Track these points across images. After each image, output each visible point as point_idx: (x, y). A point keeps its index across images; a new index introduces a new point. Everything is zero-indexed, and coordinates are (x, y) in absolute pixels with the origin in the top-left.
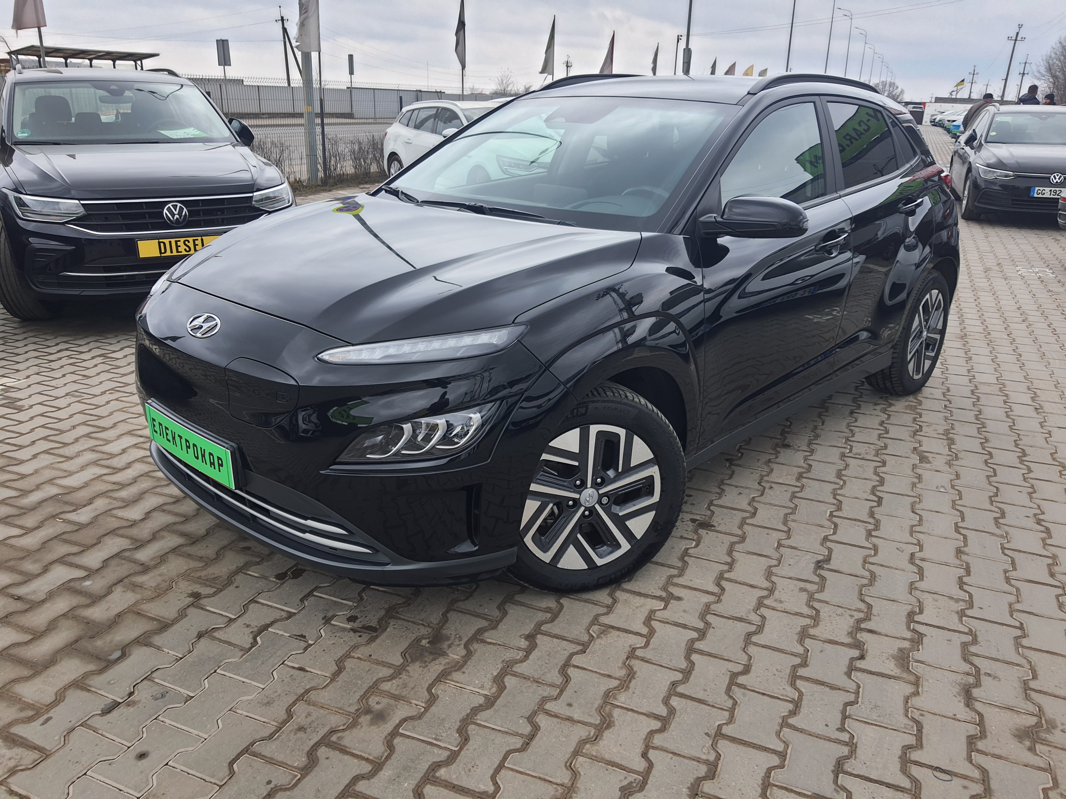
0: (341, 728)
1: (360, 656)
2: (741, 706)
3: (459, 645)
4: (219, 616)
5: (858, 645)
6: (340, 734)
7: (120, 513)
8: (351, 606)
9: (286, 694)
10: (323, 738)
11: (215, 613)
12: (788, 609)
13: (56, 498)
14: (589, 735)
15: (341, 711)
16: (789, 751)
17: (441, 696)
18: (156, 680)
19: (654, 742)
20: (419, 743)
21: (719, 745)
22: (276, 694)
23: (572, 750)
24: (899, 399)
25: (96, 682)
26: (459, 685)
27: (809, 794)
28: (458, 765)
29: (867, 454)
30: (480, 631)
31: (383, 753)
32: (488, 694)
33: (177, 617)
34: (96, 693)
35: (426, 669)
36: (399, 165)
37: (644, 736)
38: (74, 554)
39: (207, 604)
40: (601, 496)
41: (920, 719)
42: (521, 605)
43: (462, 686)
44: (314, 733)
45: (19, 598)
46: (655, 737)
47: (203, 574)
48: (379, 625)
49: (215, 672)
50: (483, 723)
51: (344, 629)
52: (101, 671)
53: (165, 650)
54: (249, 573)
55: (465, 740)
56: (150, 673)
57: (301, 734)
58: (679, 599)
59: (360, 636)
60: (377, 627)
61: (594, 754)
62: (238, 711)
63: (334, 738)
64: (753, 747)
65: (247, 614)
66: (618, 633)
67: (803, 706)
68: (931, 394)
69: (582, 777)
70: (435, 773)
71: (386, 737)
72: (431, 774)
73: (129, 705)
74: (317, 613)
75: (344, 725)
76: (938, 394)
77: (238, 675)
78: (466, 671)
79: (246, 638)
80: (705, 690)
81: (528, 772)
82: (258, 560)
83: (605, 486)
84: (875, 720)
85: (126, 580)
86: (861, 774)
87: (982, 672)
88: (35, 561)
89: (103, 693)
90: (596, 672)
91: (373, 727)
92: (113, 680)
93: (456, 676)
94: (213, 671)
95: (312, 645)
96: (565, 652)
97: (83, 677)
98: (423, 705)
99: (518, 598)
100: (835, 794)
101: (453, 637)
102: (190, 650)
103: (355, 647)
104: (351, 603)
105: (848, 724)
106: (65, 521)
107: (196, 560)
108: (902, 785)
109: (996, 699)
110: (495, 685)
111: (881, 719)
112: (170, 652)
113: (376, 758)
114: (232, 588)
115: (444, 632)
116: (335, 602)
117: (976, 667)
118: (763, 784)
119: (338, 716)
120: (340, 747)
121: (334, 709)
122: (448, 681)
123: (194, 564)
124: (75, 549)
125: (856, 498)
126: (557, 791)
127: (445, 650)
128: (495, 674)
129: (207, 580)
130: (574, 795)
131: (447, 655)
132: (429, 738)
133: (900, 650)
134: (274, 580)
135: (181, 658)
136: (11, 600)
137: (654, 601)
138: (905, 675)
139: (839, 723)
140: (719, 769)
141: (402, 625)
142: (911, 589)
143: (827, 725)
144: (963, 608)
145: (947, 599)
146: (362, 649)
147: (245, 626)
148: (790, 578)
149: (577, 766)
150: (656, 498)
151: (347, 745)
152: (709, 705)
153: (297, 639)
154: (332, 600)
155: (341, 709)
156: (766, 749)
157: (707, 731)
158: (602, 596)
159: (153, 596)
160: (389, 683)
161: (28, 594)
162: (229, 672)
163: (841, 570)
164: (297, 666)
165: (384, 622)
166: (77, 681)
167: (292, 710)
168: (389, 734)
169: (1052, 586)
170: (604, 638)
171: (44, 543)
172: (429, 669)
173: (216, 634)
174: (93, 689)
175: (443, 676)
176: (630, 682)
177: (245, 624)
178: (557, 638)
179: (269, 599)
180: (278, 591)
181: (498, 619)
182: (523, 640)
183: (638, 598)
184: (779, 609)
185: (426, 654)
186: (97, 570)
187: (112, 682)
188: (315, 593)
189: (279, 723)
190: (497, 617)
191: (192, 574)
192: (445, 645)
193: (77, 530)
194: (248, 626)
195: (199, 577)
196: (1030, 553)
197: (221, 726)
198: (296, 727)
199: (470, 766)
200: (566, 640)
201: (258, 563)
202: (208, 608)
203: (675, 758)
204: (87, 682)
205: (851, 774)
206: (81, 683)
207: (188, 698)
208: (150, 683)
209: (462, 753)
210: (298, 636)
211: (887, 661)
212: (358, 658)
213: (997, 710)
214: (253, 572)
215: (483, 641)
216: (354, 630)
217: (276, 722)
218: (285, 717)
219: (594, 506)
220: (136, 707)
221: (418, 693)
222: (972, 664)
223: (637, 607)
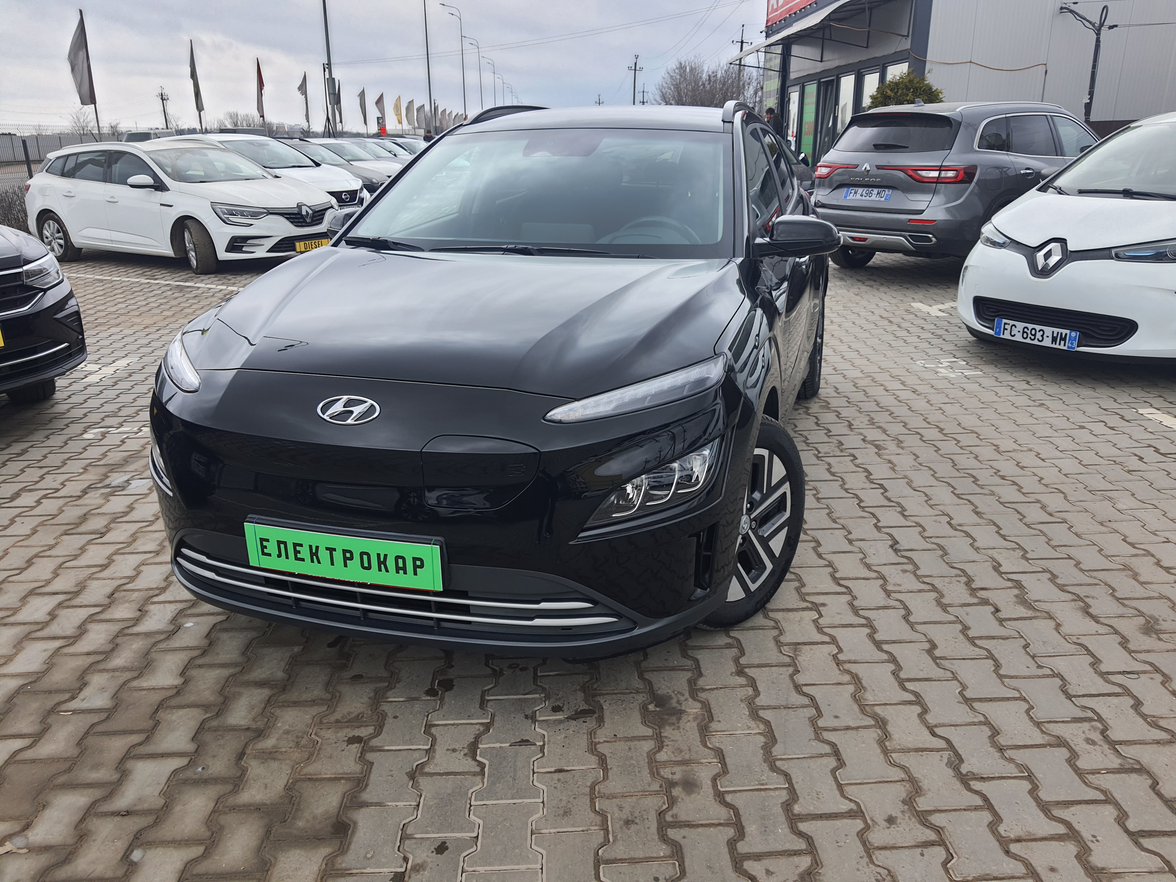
0: (665, 807)
1: (605, 739)
2: (958, 672)
3: (686, 700)
4: (410, 751)
5: (985, 602)
6: (670, 813)
7: (146, 683)
8: (541, 699)
9: (575, 798)
10: (659, 823)
11: (400, 750)
12: (910, 589)
13: (24, 690)
14: (879, 735)
15: (647, 793)
16: (1024, 694)
17: (723, 748)
18: (417, 836)
19: (930, 721)
20: (751, 793)
21: (976, 708)
22: (564, 802)
23: (880, 751)
24: (809, 401)
25: (348, 861)
26: (727, 733)
27: (1069, 719)
28: (804, 798)
29: (833, 451)
30: (692, 683)
31: (729, 813)
32: (760, 731)
33: (363, 768)
34: (362, 873)
35: (681, 730)
36: (56, 225)
37: (919, 721)
38: (140, 744)
39: (380, 745)
40: (751, 520)
41: (1079, 641)
42: (704, 648)
43: (731, 733)
44: (646, 821)
45: (128, 813)
46: (926, 717)
47: (337, 715)
48: (590, 705)
49: (471, 806)
50: (784, 757)
51: (560, 722)
52: (343, 850)
53: (389, 804)
54: (390, 700)
55: (787, 776)
56: (400, 832)
57: (633, 827)
58: (824, 605)
59: (584, 722)
60: (591, 708)
61: (899, 747)
62: (543, 831)
63: (669, 818)
64: (999, 701)
65: (438, 740)
66: (808, 647)
67: (998, 658)
68: (827, 393)
69: (911, 769)
70: (792, 812)
71: (715, 800)
72: (790, 814)
73: (418, 871)
74: (512, 715)
75: (664, 803)
76: (832, 392)
77: (502, 799)
78: (720, 719)
79: (466, 762)
80: (922, 670)
81: (865, 781)
82: (386, 684)
83: (755, 511)
84: (1054, 652)
85: (248, 751)
86: (1085, 693)
87: (1082, 596)
88: (96, 767)
89: (372, 870)
90: (826, 684)
91: (693, 796)
92: (367, 853)
93: (714, 726)
94: (469, 806)
95: (544, 745)
96: (783, 676)
97: (326, 865)
98: (715, 760)
99: (690, 643)
100: (1085, 713)
101: (673, 695)
102: (418, 795)
103: (591, 734)
104: (538, 696)
105: (1040, 661)
106: (75, 712)
107: (312, 706)
108: (1116, 692)
109: (1108, 612)
110: (758, 723)
111: (1056, 650)
112: (397, 804)
113: (728, 820)
114: (389, 721)
115: (659, 692)
116: (520, 699)
117: (1074, 594)
118: (1034, 724)
119: (650, 798)
120: (682, 824)
121: (636, 794)
122: (714, 734)
123: (315, 710)
124: (135, 739)
125: (863, 489)
126: (905, 786)
127: (679, 708)
128: (748, 713)
129: (349, 721)
130: (920, 784)
131: (684, 711)
132: (754, 786)
133: (1016, 596)
134: (429, 698)
135: (418, 805)
136: (118, 819)
137: (806, 612)
138: (1038, 614)
139: (1033, 663)
140: (995, 725)
141: (613, 699)
142: (975, 550)
143: (1028, 667)
144: (1021, 554)
145: (1006, 550)
146: (599, 732)
147: (449, 752)
148: (885, 565)
149: (898, 761)
150: (787, 514)
151: (688, 819)
152: (935, 680)
153: (520, 745)
154: (516, 699)
155: (645, 792)
156: (1008, 699)
157: (957, 700)
158: (759, 620)
159: (306, 757)
160: (662, 753)
161: (135, 805)
162: (488, 800)
163: (914, 548)
164: (553, 769)
165: (592, 702)
166: (325, 870)
167: (597, 809)
168: (714, 796)
169: (1058, 523)
170: (802, 655)
171: (79, 744)
172: (684, 729)
173: (427, 770)
174: (354, 871)
175: (704, 731)
176: (861, 683)
177: (448, 750)
178: (763, 667)
179: (444, 717)
180: (445, 707)
181: (694, 667)
182: (737, 677)
183: (790, 613)
184: (903, 591)
185: (666, 717)
186: (196, 752)
187: (369, 856)
188: (487, 698)
189: (600, 826)
190: (692, 666)
191: (325, 721)
192: (674, 703)
193: (108, 718)
194: (454, 750)
195: (337, 721)
196: (1021, 502)
197: (544, 852)
198: (622, 822)
199: (815, 795)
200: (772, 666)
201: (389, 688)
202: (386, 748)
203: (957, 728)
204: (338, 866)
205: (1079, 696)
206: (333, 870)
207: (475, 840)
208: (414, 841)
209: (796, 787)
210: (520, 742)
211: (1016, 607)
212: (605, 742)
213: (1116, 619)
214: (394, 697)
215: (704, 690)
216: (569, 718)
217: (596, 825)
218: (598, 819)
219: (747, 532)
220: (428, 868)
221: (700, 752)
222: (1069, 592)
223: (799, 621)
